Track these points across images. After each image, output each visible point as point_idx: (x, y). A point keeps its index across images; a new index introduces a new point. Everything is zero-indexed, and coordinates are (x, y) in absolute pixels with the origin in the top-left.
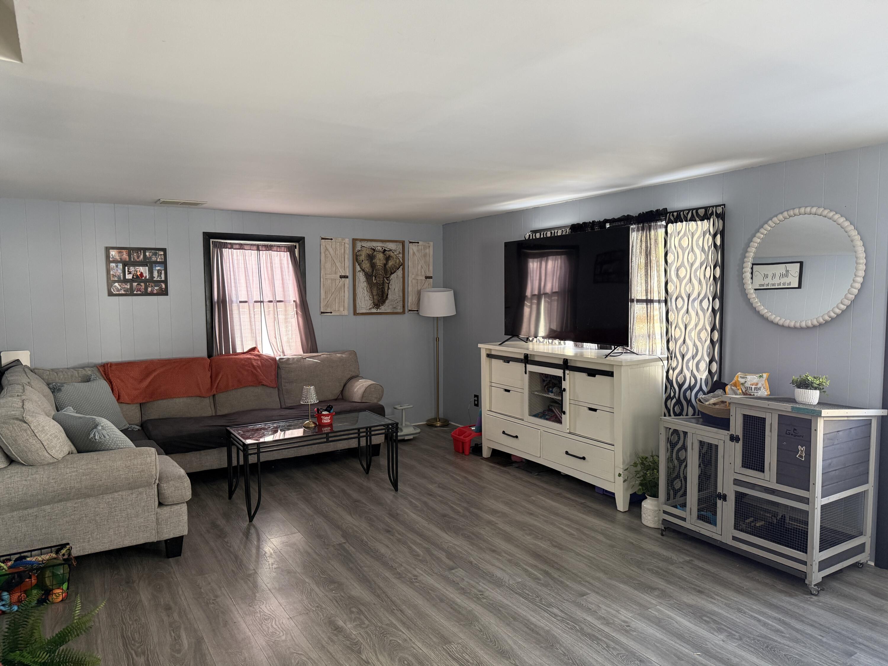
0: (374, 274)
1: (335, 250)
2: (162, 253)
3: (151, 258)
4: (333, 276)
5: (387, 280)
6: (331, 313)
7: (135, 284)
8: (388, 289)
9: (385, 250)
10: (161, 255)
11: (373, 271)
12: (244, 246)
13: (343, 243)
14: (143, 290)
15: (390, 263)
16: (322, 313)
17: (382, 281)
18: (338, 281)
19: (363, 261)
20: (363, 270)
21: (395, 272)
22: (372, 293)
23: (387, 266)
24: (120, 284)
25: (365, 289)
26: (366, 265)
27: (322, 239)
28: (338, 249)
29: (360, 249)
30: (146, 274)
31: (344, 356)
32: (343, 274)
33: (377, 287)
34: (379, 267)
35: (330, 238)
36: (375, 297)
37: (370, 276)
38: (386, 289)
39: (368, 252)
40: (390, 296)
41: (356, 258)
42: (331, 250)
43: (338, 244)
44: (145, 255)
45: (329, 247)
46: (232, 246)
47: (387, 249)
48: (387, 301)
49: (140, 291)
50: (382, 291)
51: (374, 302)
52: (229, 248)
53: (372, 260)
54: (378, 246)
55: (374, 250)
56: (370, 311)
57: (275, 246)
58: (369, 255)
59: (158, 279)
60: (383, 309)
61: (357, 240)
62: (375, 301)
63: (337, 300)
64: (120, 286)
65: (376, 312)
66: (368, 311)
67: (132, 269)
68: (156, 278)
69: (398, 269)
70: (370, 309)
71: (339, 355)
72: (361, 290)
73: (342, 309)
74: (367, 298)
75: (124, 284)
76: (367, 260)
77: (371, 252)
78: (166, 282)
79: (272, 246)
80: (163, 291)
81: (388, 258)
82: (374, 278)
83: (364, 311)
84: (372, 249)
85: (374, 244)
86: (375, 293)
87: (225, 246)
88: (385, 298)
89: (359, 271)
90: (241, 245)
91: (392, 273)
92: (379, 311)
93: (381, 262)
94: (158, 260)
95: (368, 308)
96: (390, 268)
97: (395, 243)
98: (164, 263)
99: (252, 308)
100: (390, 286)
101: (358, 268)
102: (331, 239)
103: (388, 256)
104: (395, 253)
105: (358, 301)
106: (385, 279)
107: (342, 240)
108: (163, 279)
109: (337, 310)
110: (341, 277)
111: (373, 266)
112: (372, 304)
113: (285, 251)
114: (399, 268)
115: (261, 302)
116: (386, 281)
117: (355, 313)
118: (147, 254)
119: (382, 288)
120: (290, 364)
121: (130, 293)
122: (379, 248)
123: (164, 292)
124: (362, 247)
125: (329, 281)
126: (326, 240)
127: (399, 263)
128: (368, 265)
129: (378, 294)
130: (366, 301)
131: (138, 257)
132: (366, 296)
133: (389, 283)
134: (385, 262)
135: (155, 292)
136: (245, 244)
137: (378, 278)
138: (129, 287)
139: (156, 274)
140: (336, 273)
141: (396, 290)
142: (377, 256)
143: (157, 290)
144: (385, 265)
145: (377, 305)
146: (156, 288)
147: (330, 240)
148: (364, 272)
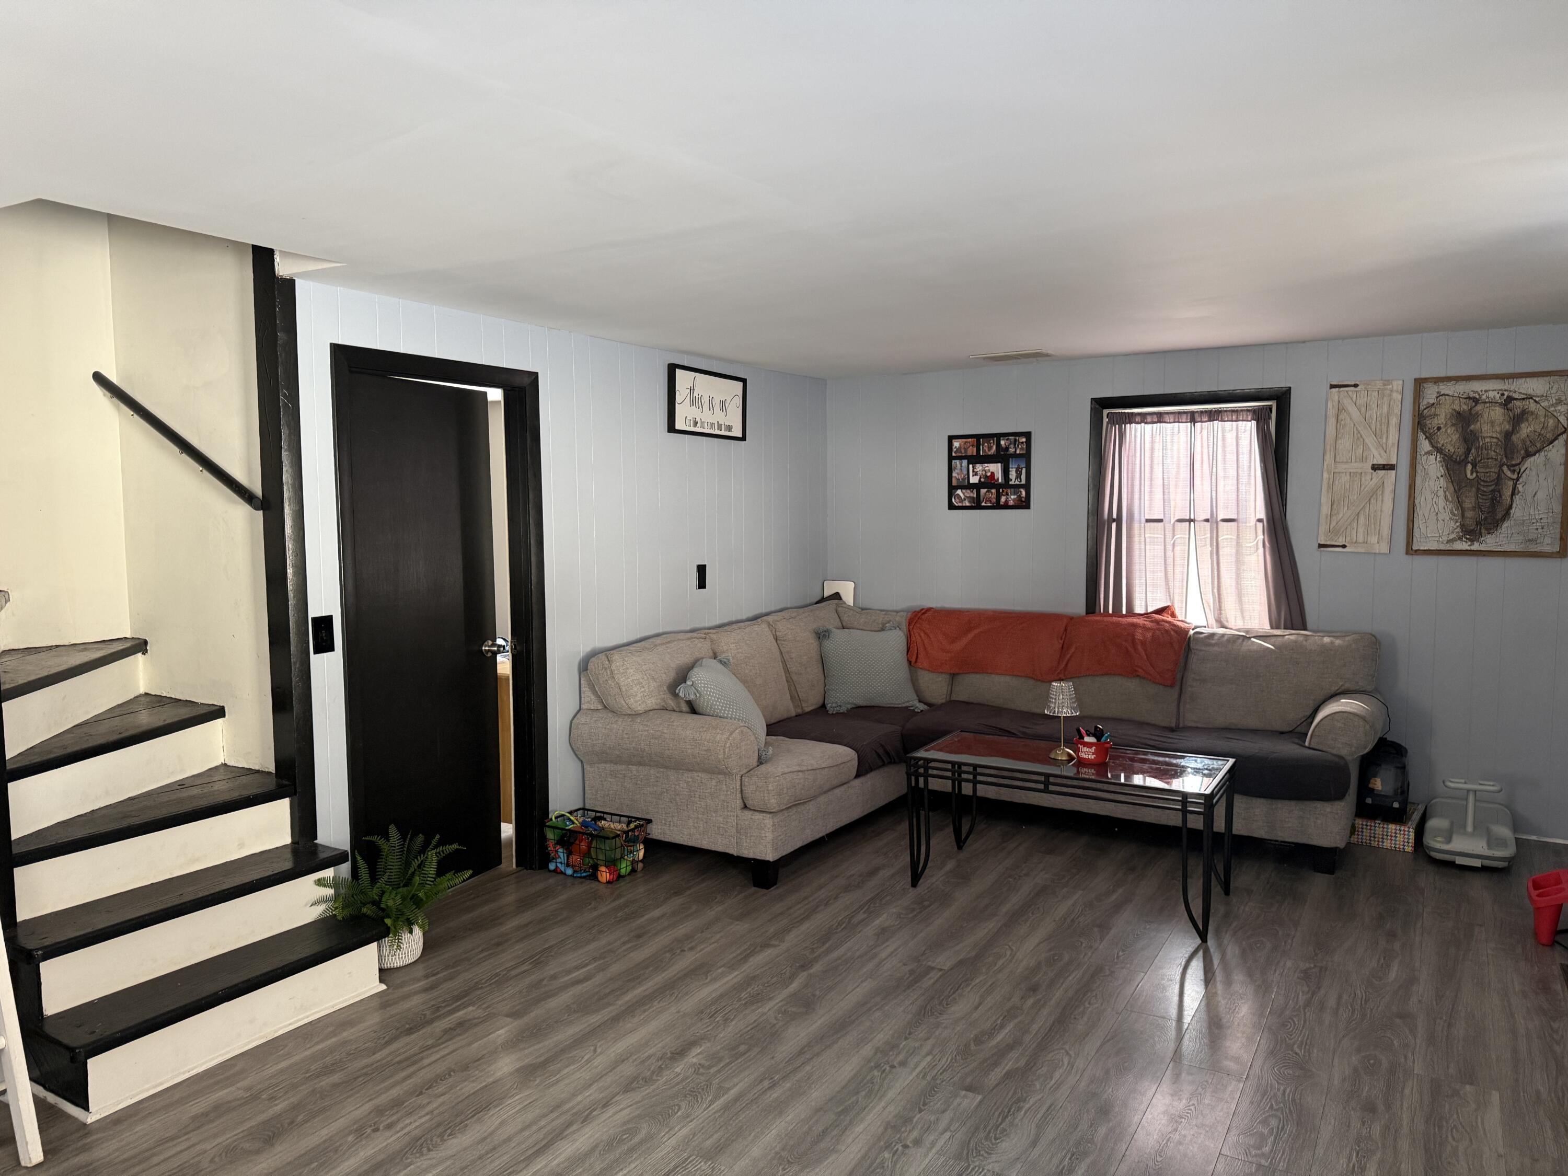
0: (1471, 458)
1: (1363, 410)
2: (1024, 440)
3: (1007, 448)
4: (1355, 467)
5: (1513, 471)
6: (1344, 546)
7: (983, 491)
8: (1513, 494)
9: (1510, 399)
10: (1022, 443)
11: (1468, 451)
12: (1165, 416)
13: (1388, 392)
14: (995, 500)
15: (1525, 430)
16: (1321, 546)
17: (1494, 476)
18: (1369, 477)
19: (1439, 429)
20: (1439, 450)
21: (1539, 451)
22: (1460, 503)
23: (1514, 438)
24: (964, 491)
25: (1441, 493)
26: (1450, 438)
27: (1332, 386)
28: (1375, 406)
29: (1432, 401)
30: (999, 476)
31: (1338, 642)
32: (1382, 461)
33: (1478, 489)
34: (1488, 440)
35: (1353, 383)
36: (1469, 514)
37: (1459, 463)
38: (1507, 493)
39: (1457, 408)
40: (1516, 512)
41: (1420, 422)
42: (1352, 409)
43: (1376, 394)
44: (998, 445)
45: (1347, 403)
46: (1143, 419)
47: (1516, 396)
48: (1506, 524)
49: (990, 502)
50: (1493, 499)
51: (1462, 526)
52: (1138, 423)
53: (1469, 426)
54: (1492, 390)
55: (1476, 401)
56: (1448, 547)
57: (1226, 411)
58: (1458, 413)
59: (1017, 482)
60: (1489, 542)
61: (1426, 380)
62: (1468, 522)
63: (1362, 518)
64: (964, 494)
65: (1469, 548)
66: (1442, 547)
67: (979, 467)
68: (1013, 480)
69: (1552, 442)
70: (1448, 542)
71: (1327, 640)
72: (1429, 497)
73: (1374, 539)
74: (1445, 515)
75: (968, 491)
76: (1453, 425)
77: (1465, 407)
78: (1027, 487)
79: (1221, 412)
80: (1022, 501)
81: (1518, 419)
82: (1469, 467)
83: (1434, 546)
84: (1469, 398)
85: (1477, 387)
86: (1468, 504)
87: (1130, 419)
88: (1499, 516)
89: (1426, 453)
90: (1160, 415)
91: (1529, 455)
92: (1476, 546)
93: (1498, 429)
94: (1018, 452)
95: (1445, 538)
96: (1524, 441)
97: (1547, 379)
98: (1027, 457)
99: (1169, 534)
100: (1520, 487)
101: (1425, 445)
102: (1356, 386)
103: (1518, 411)
104: (1545, 404)
105: (1419, 522)
106: (1505, 468)
107: (1384, 385)
108: (1023, 482)
109: (1360, 539)
110: (1375, 468)
111: (1469, 439)
112: (1458, 530)
113: (1249, 418)
114: (1556, 439)
115: (1190, 521)
116: (1509, 474)
117: (1410, 550)
118: (1002, 442)
119: (1493, 491)
120: (1210, 645)
121: (977, 505)
122: (1491, 394)
123: (1024, 504)
124: (1440, 395)
125: (1345, 478)
126: (1342, 389)
127: (1556, 427)
128: (1455, 437)
129: (1478, 507)
130: (1440, 523)
131: (990, 448)
132: (1442, 510)
133: (1518, 479)
134: (1507, 427)
135: (1011, 503)
136: (1167, 413)
137: (1483, 467)
138: (975, 496)
139: (1013, 474)
140: (1363, 459)
141: (1541, 495)
142: (1486, 416)
143: (1014, 500)
144: (1508, 435)
145: (1471, 532)
146: (1012, 497)
147: (1352, 388)
148: (1441, 453)
